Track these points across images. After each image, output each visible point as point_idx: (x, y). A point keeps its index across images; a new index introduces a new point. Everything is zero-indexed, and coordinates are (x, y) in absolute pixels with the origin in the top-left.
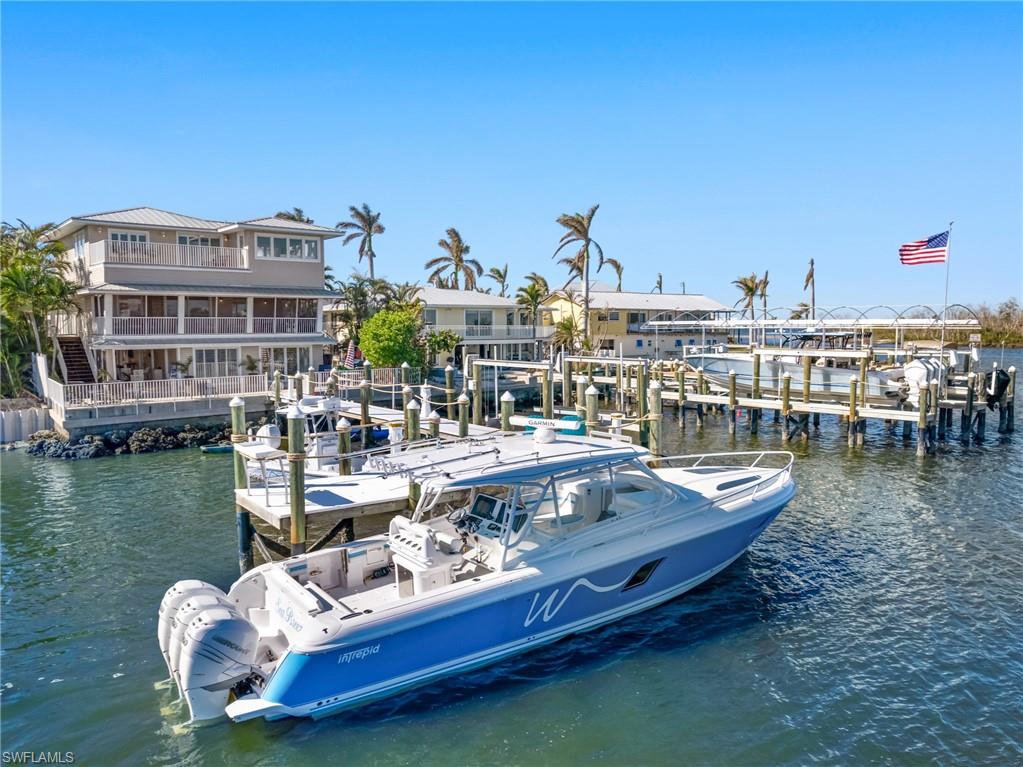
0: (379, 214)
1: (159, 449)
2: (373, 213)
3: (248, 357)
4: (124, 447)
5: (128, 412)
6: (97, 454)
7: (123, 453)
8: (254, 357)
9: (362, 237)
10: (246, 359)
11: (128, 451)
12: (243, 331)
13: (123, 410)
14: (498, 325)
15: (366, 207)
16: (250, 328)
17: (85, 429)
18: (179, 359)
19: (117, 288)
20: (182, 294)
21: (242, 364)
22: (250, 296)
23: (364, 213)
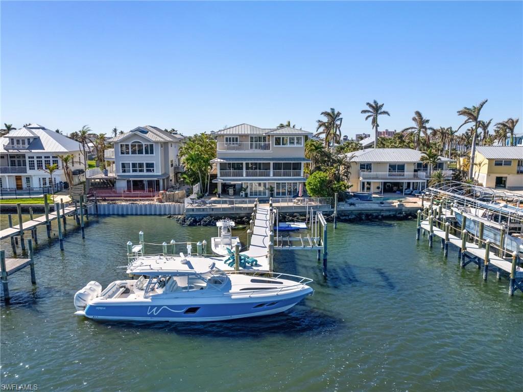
0: (383, 104)
1: (209, 225)
2: (380, 104)
3: (271, 186)
4: (199, 223)
5: (205, 210)
6: (190, 225)
7: (199, 225)
8: (273, 186)
9: (372, 118)
10: (269, 187)
11: (200, 225)
12: (269, 176)
13: (203, 209)
14: (409, 172)
15: (375, 102)
16: (271, 174)
17: (191, 215)
18: (243, 186)
19: (222, 161)
20: (244, 163)
21: (268, 189)
22: (272, 162)
23: (374, 105)
